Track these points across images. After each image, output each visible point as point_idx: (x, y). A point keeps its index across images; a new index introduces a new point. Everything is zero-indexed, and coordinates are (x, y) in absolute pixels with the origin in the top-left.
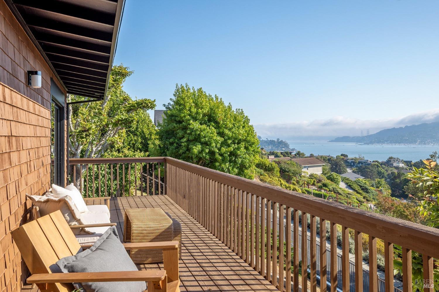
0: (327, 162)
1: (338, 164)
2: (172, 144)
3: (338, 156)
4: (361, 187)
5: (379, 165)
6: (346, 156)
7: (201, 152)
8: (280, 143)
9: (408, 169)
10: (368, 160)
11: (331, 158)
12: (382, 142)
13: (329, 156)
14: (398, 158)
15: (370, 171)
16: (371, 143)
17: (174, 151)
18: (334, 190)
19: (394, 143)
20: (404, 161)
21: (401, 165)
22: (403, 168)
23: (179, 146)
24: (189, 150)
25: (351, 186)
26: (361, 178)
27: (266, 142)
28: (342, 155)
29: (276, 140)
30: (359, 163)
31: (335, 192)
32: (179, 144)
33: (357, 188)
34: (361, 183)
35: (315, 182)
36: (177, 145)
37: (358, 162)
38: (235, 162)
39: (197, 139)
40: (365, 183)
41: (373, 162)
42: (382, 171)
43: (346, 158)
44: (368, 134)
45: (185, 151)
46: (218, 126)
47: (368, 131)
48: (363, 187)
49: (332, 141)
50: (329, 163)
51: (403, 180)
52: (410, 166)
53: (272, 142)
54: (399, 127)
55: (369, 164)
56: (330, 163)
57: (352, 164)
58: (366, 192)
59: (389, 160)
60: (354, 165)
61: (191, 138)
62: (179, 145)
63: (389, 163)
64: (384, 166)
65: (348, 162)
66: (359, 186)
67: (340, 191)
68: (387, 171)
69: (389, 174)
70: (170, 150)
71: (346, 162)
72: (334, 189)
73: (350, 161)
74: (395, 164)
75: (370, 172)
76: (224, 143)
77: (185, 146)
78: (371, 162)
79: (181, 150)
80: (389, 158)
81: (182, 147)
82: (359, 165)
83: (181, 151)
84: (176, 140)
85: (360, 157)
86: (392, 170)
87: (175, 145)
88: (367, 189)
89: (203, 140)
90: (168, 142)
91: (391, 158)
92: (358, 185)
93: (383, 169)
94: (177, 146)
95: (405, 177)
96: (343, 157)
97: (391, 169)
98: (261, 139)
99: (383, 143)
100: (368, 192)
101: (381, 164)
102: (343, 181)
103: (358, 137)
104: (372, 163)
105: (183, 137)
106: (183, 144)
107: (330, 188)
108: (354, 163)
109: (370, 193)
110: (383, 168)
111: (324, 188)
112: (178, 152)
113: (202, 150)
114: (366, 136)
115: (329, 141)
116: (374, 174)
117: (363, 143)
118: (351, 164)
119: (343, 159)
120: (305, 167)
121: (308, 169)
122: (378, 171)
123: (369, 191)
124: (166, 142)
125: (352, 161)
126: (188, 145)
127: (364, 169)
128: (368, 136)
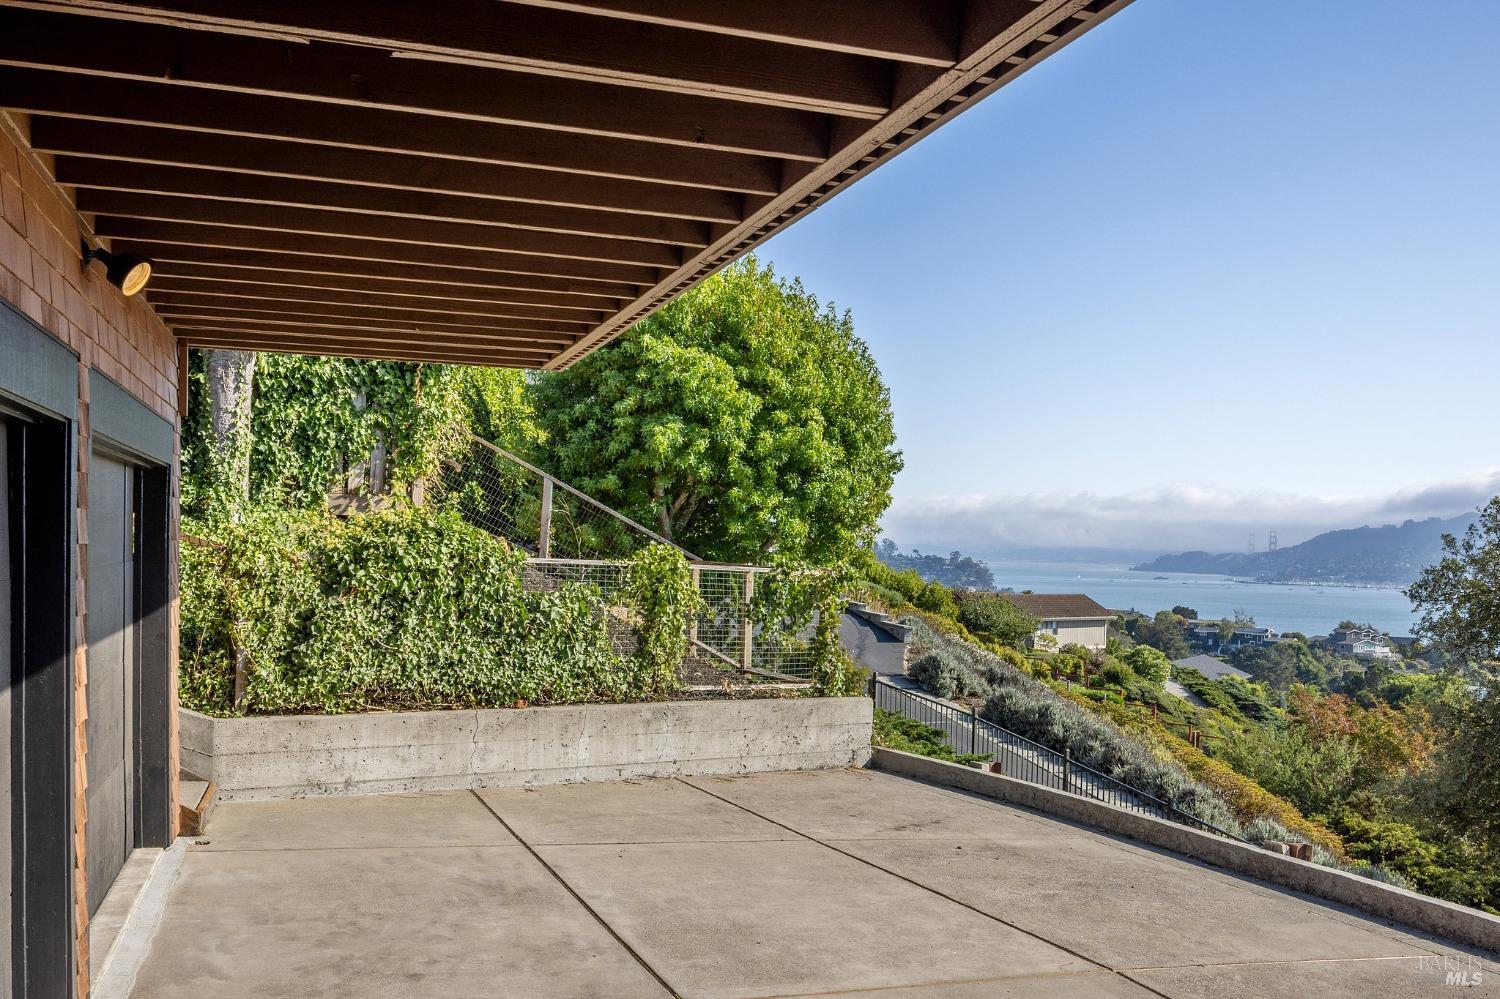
0: (1122, 633)
1: (1160, 639)
2: (579, 423)
3: (1163, 613)
4: (1236, 699)
5: (1305, 649)
6: (1193, 614)
7: (681, 451)
8: (964, 567)
9: (1402, 665)
10: (1267, 631)
11: (1136, 621)
12: (1320, 575)
13: (1132, 612)
14: (1370, 628)
15: (1269, 665)
16: (1282, 577)
17: (588, 446)
18: (1143, 695)
19: (1361, 579)
20: (1391, 638)
21: (1381, 651)
22: (1385, 660)
23: (606, 429)
24: (639, 442)
25: (1205, 694)
26: (1240, 676)
27: (911, 562)
28: (1177, 610)
29: (947, 556)
30: (1236, 638)
31: (1147, 704)
32: (607, 423)
33: (1224, 702)
34: (1240, 687)
35: (1079, 667)
36: (600, 428)
37: (1230, 635)
38: (802, 496)
39: (672, 401)
40: (1254, 691)
41: (1285, 636)
42: (1311, 667)
43: (1191, 621)
44: (1273, 547)
45: (629, 449)
46: (743, 354)
47: (1273, 535)
48: (1246, 700)
49: (1145, 567)
50: (1130, 634)
51: (1383, 690)
52: (1409, 654)
53: (931, 563)
54: (1380, 526)
55: (1267, 644)
56: (1133, 637)
57: (1210, 642)
58: (1256, 718)
59: (1341, 631)
60: (1216, 645)
61: (650, 399)
62: (605, 427)
63: (1338, 642)
64: (1319, 652)
65: (1197, 636)
66: (1229, 698)
67: (1164, 702)
68: (1329, 668)
69: (1333, 681)
70: (574, 442)
71: (1190, 633)
72: (1146, 694)
73: (1202, 631)
74: (1359, 648)
75: (1269, 669)
76: (763, 419)
77: (625, 429)
78: (1275, 636)
79: (612, 443)
80: (1341, 627)
81: (618, 434)
82: (1233, 648)
83: (614, 447)
84: (597, 410)
85: (1241, 618)
86: (1346, 667)
87: (592, 424)
88: (1256, 707)
89: (690, 403)
90: (566, 418)
91: (1346, 626)
92: (1230, 694)
93: (1315, 663)
94: (597, 430)
95: (1392, 681)
96: (1180, 616)
97: (1341, 662)
98: (896, 553)
99: (1324, 578)
100: (1259, 719)
101: (1312, 646)
102: (1176, 678)
103: (1236, 556)
104: (1281, 641)
105: (622, 396)
106: (619, 421)
107: (1131, 688)
108: (1216, 638)
109: (1267, 719)
110: (1318, 659)
111: (1112, 686)
112: (601, 450)
113: (687, 445)
114: (1265, 555)
115: (1133, 567)
116: (1283, 676)
117: (1251, 579)
118: (1208, 641)
119: (1180, 623)
120: (1047, 624)
121: (1055, 632)
122: (1299, 668)
123: (1266, 714)
124: (559, 416)
125: (1212, 630)
126: (638, 426)
127: (1250, 658)
128: (1273, 552)
